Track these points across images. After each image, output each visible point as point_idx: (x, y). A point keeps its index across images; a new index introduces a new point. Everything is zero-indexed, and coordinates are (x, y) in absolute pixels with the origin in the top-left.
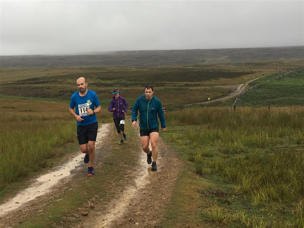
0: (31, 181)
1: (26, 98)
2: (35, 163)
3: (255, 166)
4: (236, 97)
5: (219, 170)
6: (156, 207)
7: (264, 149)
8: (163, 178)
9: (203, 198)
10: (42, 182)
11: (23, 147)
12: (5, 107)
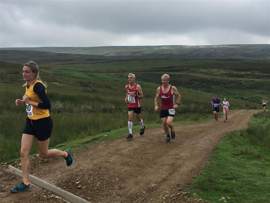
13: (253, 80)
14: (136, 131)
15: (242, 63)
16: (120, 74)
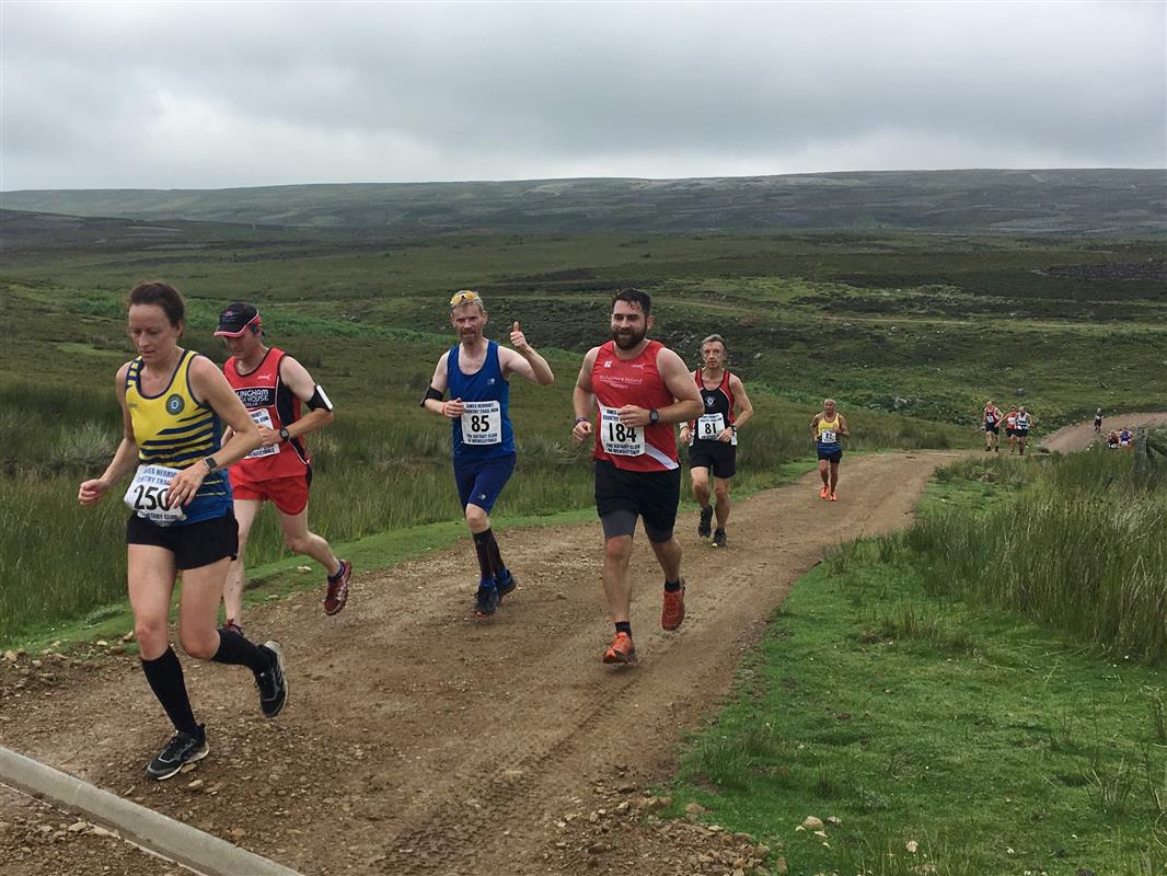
13: (931, 325)
14: (433, 547)
15: (883, 251)
16: (356, 304)
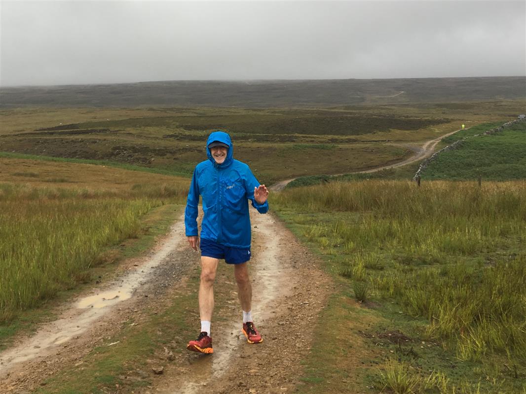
0: (63, 307)
1: (55, 158)
2: (69, 276)
3: (459, 288)
4: (420, 164)
5: (397, 294)
6: (285, 361)
7: (475, 257)
8: (296, 306)
9: (369, 346)
10: (82, 309)
11: (49, 245)
12: (19, 175)
